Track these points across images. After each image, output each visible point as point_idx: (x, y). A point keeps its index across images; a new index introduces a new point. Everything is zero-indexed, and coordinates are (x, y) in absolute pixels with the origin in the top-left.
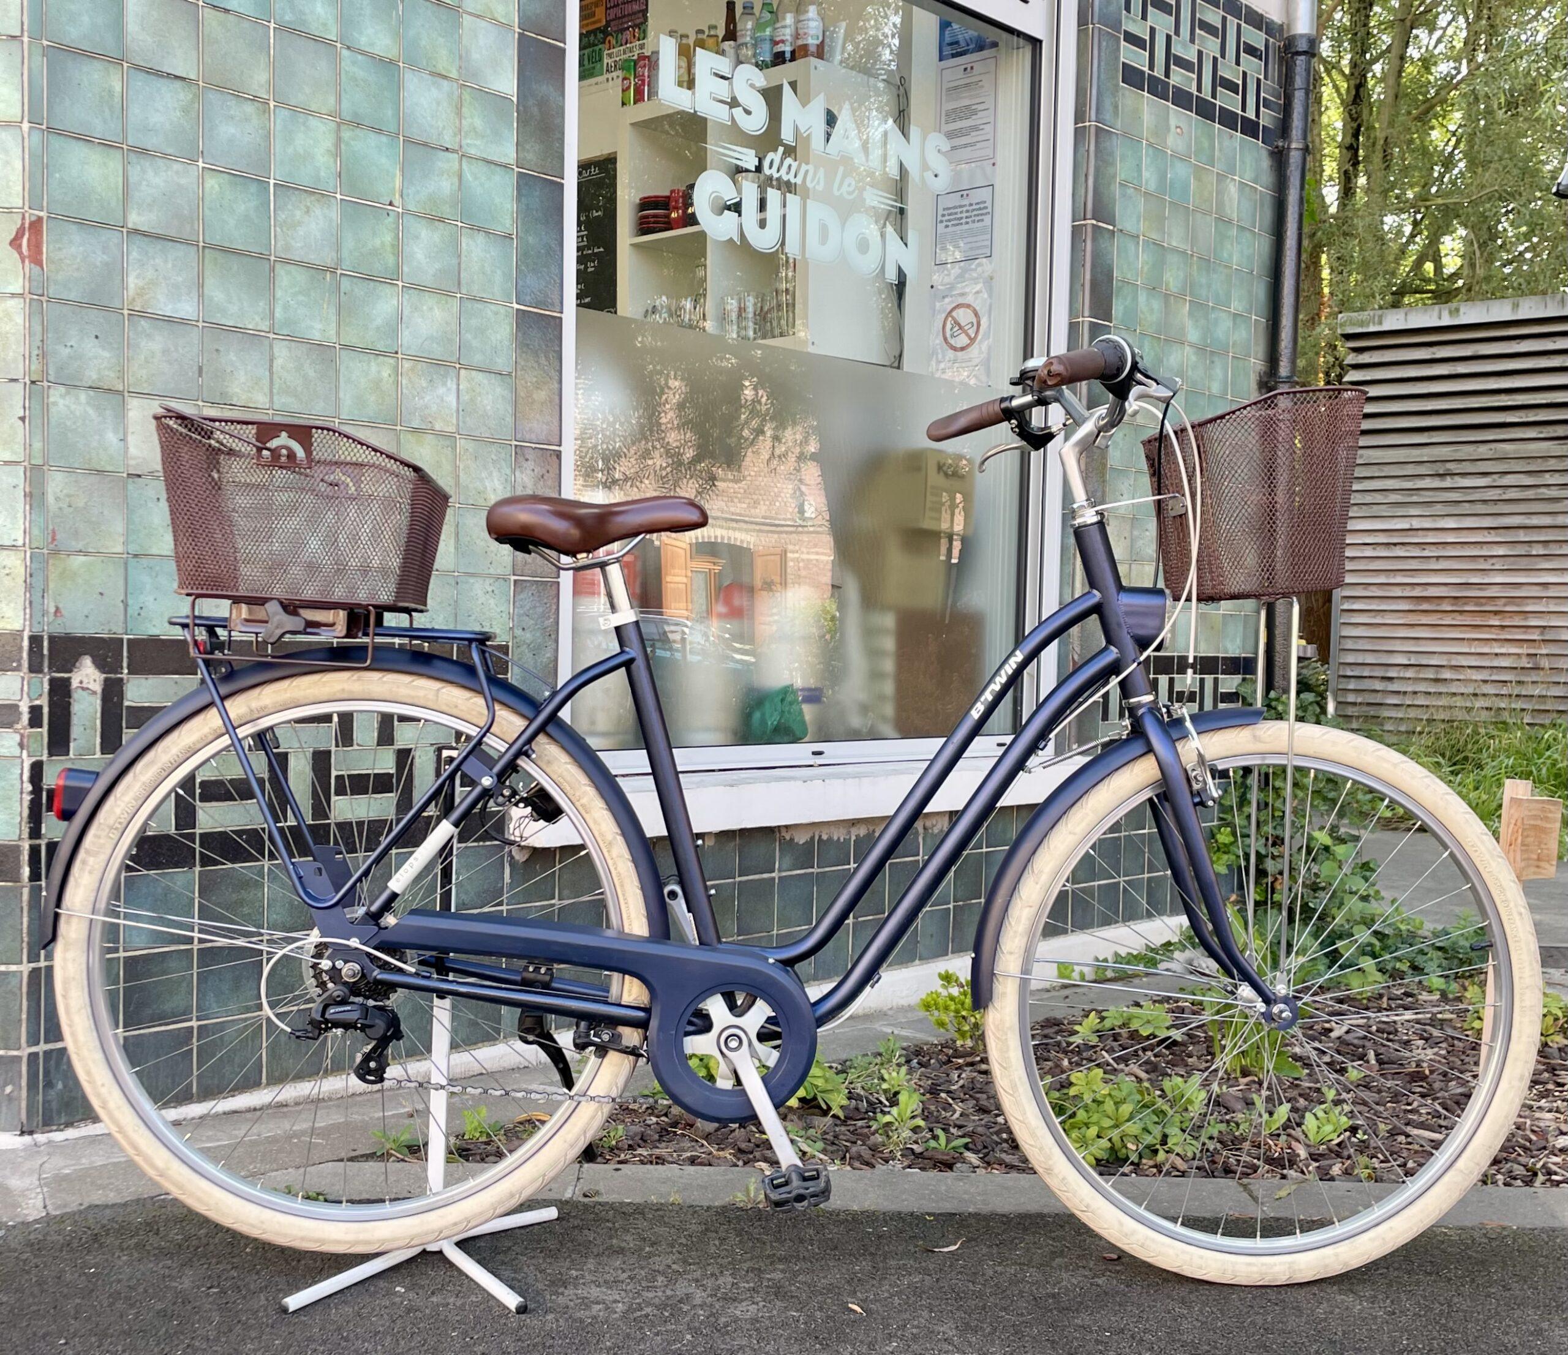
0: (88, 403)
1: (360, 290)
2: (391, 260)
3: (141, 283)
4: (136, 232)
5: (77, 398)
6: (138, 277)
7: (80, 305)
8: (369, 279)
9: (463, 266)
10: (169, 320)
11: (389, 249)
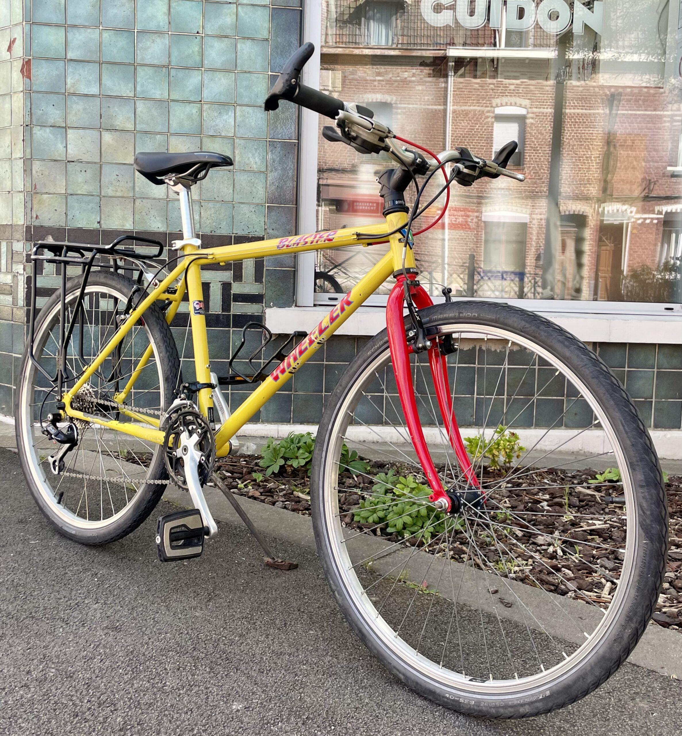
0: (50, 133)
1: (181, 74)
2: (198, 59)
3: (73, 81)
4: (71, 60)
5: (45, 131)
6: (71, 79)
7: (47, 93)
8: (187, 68)
9: (238, 57)
10: (86, 95)
11: (196, 53)
